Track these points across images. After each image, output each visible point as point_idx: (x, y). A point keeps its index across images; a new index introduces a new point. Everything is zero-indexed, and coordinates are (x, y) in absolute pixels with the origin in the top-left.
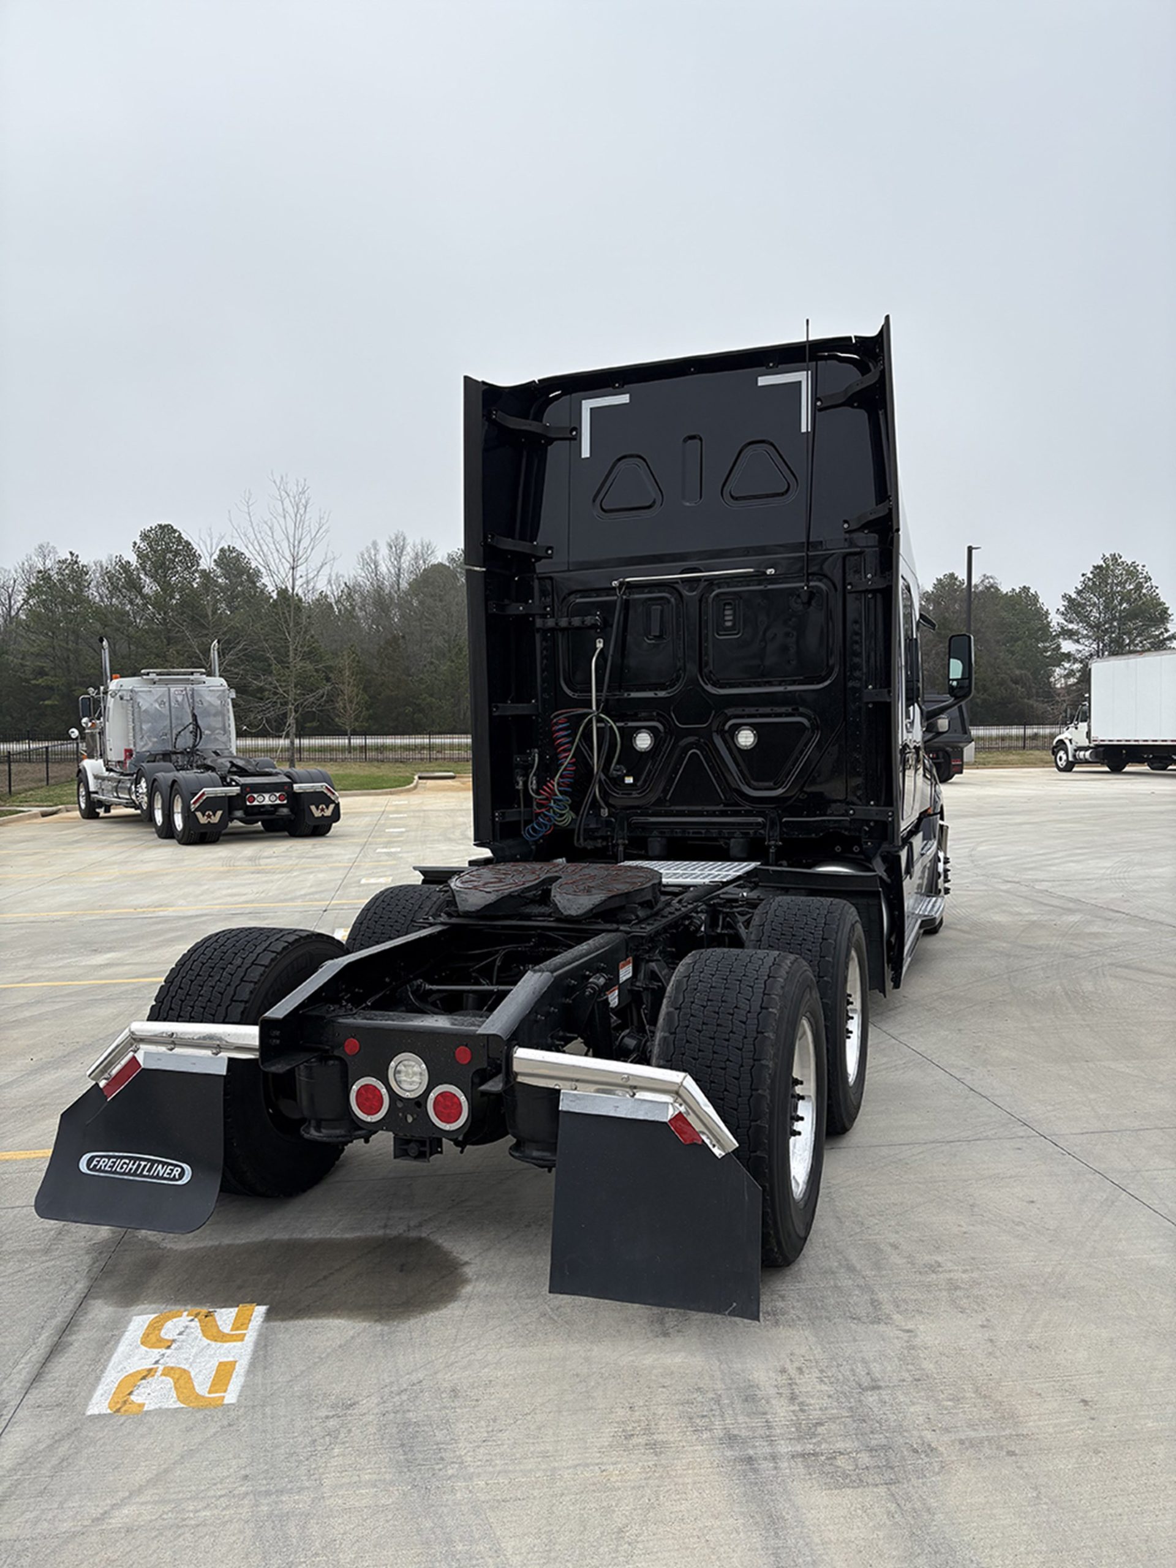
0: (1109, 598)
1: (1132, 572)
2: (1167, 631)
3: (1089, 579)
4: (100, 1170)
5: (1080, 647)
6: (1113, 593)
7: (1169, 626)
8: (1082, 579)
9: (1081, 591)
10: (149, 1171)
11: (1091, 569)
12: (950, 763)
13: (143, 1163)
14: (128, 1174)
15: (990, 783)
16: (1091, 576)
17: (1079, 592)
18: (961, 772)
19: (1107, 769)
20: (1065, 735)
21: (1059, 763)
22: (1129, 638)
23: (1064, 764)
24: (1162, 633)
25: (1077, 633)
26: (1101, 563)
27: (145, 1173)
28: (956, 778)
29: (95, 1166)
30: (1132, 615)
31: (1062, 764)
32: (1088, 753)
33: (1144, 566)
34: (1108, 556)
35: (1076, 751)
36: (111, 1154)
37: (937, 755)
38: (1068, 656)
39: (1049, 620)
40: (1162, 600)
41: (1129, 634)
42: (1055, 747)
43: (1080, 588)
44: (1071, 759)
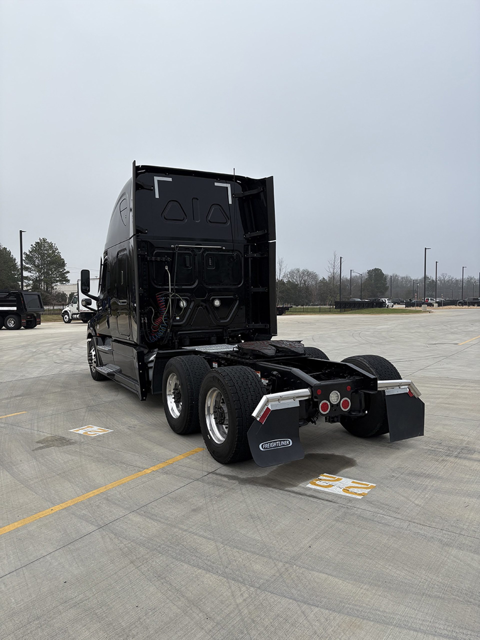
0: (43, 255)
1: (51, 246)
2: (65, 270)
3: (34, 247)
4: (267, 448)
5: (32, 274)
6: (44, 254)
7: (65, 268)
8: (31, 247)
9: (31, 252)
10: (280, 444)
11: (35, 243)
12: (36, 320)
13: (278, 442)
14: (275, 447)
15: (49, 328)
16: (35, 246)
17: (30, 252)
18: (40, 324)
19: (82, 322)
20: (67, 309)
21: (65, 320)
22: (51, 272)
23: (67, 320)
24: (63, 271)
25: (31, 269)
26: (39, 241)
27: (280, 445)
28: (38, 326)
29: (265, 447)
30: (52, 263)
31: (66, 320)
32: (78, 316)
33: (55, 244)
34: (41, 239)
35: (72, 315)
36: (267, 442)
37: (31, 317)
38: (27, 278)
39: (16, 262)
40: (62, 258)
41: (51, 270)
42: (63, 314)
43: (31, 250)
44: (70, 318)
